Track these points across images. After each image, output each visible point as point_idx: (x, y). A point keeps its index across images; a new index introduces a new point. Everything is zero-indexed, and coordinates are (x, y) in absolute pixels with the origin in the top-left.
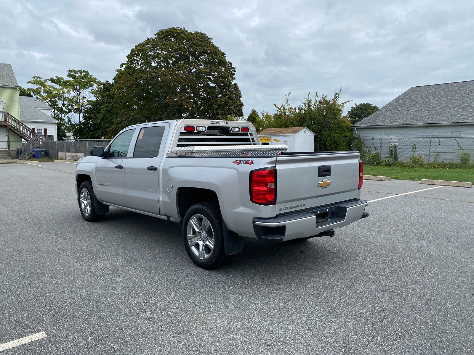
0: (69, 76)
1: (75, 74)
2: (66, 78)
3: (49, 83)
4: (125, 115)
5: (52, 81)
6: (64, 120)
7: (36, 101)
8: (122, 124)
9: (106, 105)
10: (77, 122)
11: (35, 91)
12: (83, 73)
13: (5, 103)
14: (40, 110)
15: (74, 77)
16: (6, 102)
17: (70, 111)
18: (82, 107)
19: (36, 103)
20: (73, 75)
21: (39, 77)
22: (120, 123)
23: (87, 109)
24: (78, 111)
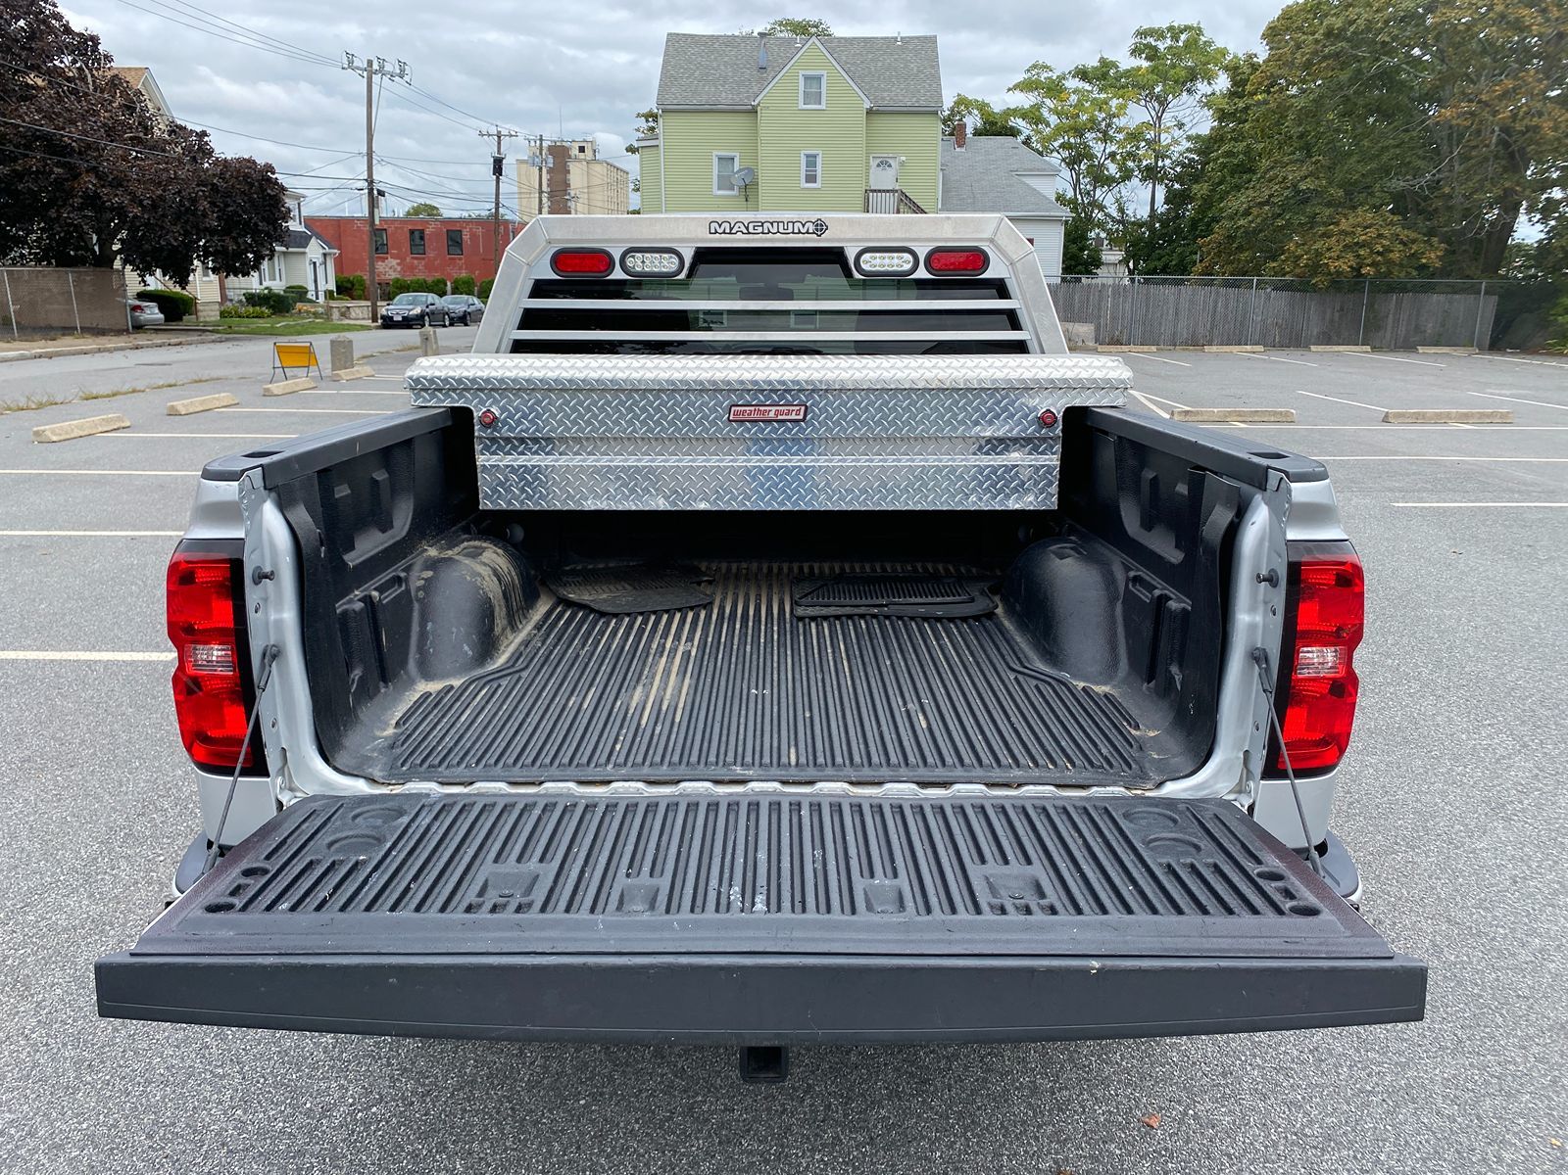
0: (1136, 52)
1: (1153, 44)
2: (1126, 62)
3: (1072, 83)
4: (1270, 181)
5: (1083, 74)
6: (1101, 208)
7: (1015, 151)
8: (1250, 218)
9: (1225, 148)
10: (1144, 213)
11: (1024, 114)
12: (1183, 37)
13: (902, 164)
14: (1024, 179)
15: (1153, 54)
16: (904, 158)
17: (1127, 176)
18: (1168, 162)
19: (1016, 154)
20: (1148, 46)
21: (1046, 67)
22: (1247, 213)
23: (1183, 166)
24: (1151, 174)
